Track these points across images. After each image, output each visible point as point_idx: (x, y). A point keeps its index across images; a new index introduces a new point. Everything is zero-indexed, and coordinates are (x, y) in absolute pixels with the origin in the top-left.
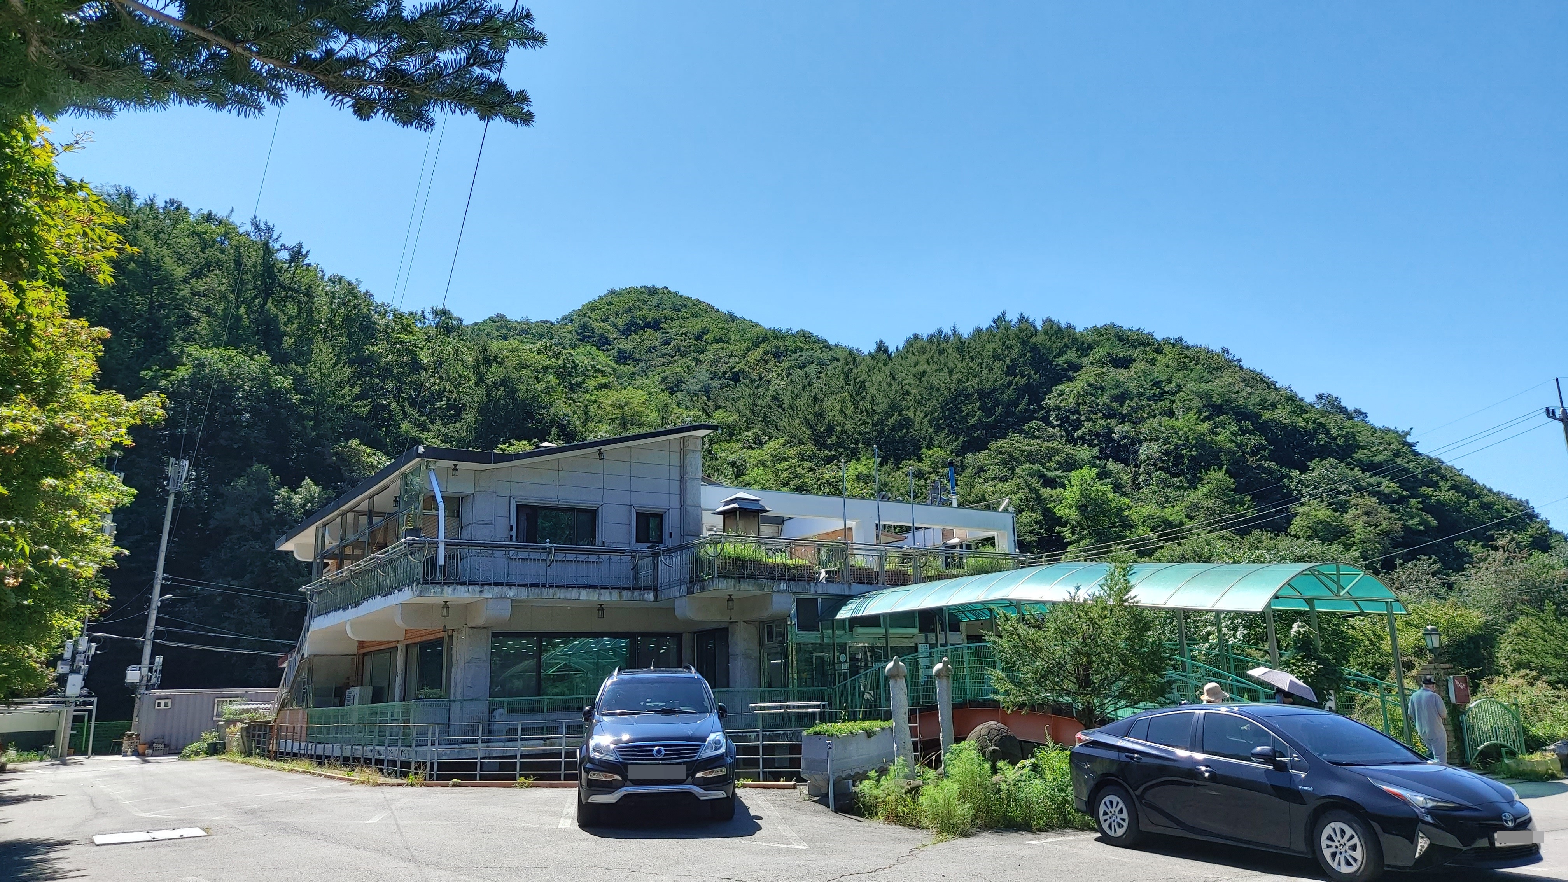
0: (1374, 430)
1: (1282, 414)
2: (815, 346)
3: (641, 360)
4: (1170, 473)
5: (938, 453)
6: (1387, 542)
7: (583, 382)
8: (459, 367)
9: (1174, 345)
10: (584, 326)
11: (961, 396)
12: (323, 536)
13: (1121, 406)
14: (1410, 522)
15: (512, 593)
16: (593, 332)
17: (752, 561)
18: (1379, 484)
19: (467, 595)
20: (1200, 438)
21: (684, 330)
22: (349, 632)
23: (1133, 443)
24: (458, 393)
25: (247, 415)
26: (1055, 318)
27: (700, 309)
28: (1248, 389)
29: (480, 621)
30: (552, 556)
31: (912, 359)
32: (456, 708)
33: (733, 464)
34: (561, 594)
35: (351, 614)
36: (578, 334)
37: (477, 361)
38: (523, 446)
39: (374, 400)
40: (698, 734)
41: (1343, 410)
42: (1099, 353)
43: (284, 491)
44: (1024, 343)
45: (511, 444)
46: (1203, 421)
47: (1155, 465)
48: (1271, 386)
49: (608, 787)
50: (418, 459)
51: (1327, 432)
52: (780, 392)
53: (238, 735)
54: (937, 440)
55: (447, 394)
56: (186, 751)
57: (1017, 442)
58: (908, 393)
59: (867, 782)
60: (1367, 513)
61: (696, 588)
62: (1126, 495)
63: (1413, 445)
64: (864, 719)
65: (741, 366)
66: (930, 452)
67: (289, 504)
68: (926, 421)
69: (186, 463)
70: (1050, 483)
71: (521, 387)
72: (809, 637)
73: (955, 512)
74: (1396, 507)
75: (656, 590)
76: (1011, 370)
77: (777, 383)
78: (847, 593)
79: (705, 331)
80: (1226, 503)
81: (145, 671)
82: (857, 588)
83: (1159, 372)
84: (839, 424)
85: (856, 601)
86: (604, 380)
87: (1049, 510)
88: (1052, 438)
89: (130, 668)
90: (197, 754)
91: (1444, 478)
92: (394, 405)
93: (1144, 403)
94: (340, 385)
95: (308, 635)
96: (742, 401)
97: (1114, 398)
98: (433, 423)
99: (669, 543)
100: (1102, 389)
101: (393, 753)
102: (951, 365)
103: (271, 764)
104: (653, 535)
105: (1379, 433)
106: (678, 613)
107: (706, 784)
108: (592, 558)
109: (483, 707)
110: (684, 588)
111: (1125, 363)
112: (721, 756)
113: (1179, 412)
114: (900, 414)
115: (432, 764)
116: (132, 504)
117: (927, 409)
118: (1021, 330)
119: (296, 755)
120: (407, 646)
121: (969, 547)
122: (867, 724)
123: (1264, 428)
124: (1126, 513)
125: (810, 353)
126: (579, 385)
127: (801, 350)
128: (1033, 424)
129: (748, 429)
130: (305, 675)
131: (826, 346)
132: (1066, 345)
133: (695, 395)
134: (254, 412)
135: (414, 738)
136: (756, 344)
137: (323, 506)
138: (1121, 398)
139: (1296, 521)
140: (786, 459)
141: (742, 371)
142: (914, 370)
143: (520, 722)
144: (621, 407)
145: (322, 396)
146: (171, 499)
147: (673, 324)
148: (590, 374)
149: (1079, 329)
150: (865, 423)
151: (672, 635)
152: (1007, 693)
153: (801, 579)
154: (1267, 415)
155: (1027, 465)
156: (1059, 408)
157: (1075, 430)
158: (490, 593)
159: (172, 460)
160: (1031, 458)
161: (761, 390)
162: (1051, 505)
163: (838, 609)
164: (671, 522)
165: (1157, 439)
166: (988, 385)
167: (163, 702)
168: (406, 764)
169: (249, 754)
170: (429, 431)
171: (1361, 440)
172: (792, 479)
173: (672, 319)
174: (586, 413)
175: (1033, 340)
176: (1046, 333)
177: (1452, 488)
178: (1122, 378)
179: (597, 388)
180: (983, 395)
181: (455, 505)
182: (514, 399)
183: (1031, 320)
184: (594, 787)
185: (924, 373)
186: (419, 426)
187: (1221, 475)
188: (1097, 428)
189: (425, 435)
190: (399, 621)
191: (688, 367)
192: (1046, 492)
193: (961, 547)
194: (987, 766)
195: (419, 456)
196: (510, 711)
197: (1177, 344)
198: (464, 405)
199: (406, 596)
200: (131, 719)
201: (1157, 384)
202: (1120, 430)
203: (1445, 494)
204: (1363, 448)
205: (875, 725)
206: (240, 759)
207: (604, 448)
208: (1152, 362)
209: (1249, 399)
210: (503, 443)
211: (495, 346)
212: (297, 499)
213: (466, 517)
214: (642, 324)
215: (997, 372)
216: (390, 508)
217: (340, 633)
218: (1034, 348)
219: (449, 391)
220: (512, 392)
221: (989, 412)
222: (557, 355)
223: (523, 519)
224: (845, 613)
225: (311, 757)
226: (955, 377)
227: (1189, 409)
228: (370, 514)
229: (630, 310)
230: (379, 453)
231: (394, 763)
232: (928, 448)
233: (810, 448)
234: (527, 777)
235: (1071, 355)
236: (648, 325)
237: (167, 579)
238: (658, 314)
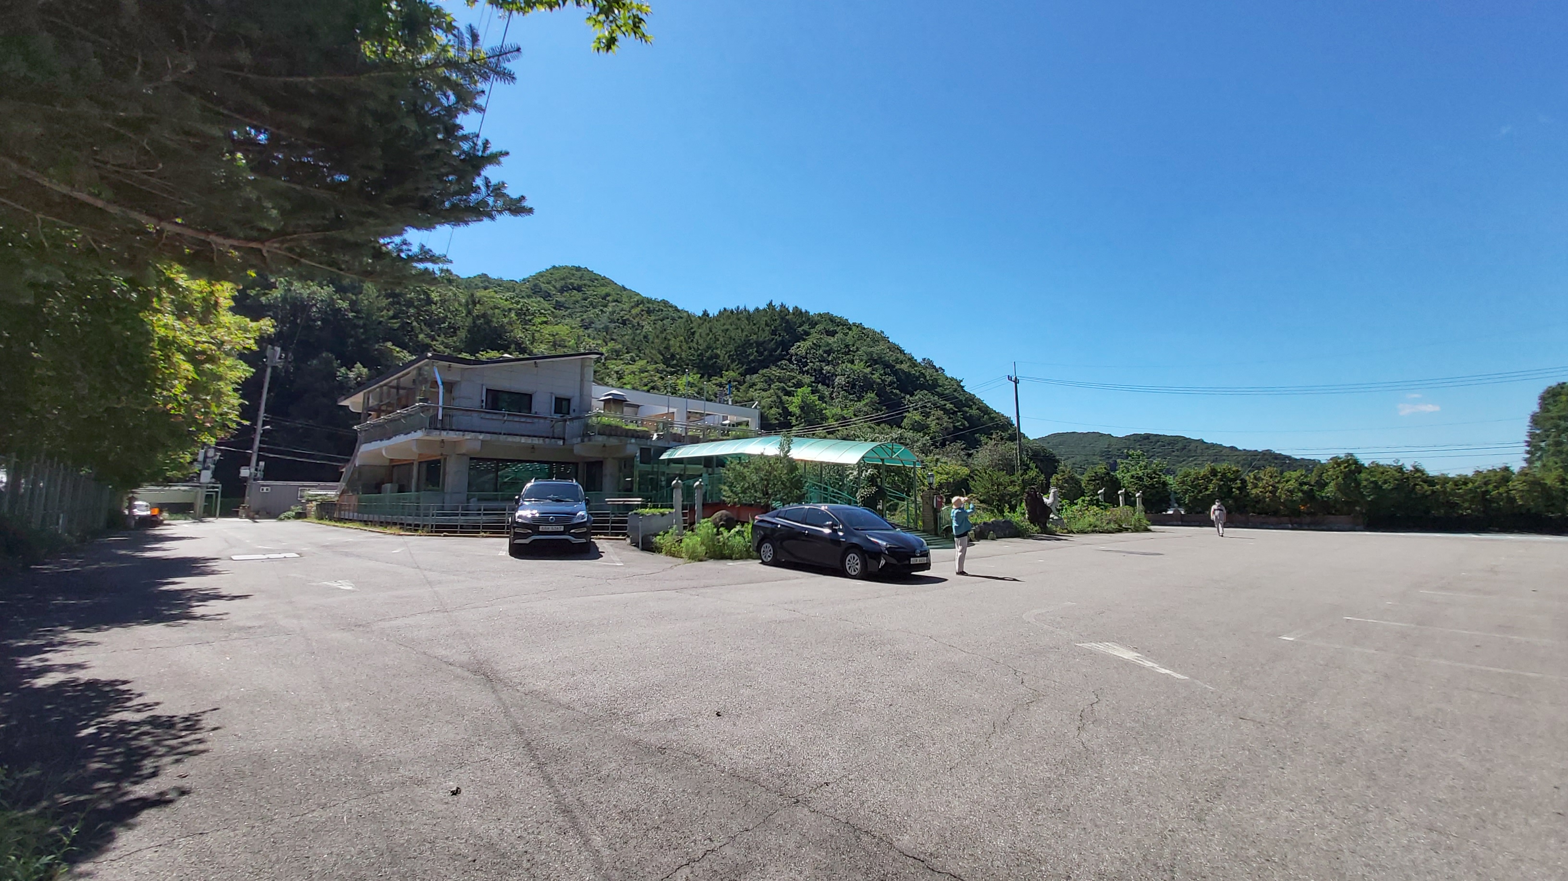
0: (947, 378)
1: (905, 367)
2: (670, 309)
3: (569, 308)
4: (849, 393)
5: (732, 374)
6: (945, 433)
7: (532, 319)
8: (456, 305)
9: (857, 327)
10: (535, 285)
11: (747, 344)
12: (368, 399)
13: (829, 355)
14: (957, 424)
15: (481, 437)
16: (541, 289)
17: (617, 427)
18: (945, 405)
19: (455, 436)
20: (865, 376)
21: (595, 293)
22: (384, 453)
23: (832, 376)
24: (455, 320)
25: (319, 323)
26: (799, 307)
27: (605, 282)
28: (891, 353)
29: (463, 451)
30: (505, 418)
31: (722, 321)
32: (447, 497)
33: (617, 372)
34: (510, 439)
35: (386, 443)
36: (532, 289)
37: (467, 302)
38: (494, 354)
39: (402, 320)
40: (574, 511)
41: (934, 367)
42: (819, 327)
43: (343, 370)
44: (782, 318)
45: (487, 352)
46: (867, 367)
47: (842, 388)
48: (902, 352)
49: (526, 536)
50: (427, 360)
51: (925, 377)
52: (649, 333)
53: (315, 508)
54: (732, 366)
55: (449, 320)
56: (282, 516)
57: (775, 371)
58: (718, 340)
59: (658, 537)
60: (938, 419)
61: (586, 439)
62: (826, 402)
63: (963, 387)
64: (661, 508)
65: (627, 317)
66: (727, 373)
67: (346, 377)
68: (726, 356)
69: (278, 349)
70: (789, 394)
71: (495, 320)
72: (647, 467)
73: (730, 407)
74: (951, 416)
75: (564, 439)
76: (774, 333)
77: (648, 328)
78: (667, 446)
79: (608, 295)
80: (873, 409)
81: (253, 470)
82: (674, 443)
83: (849, 340)
84: (678, 354)
85: (671, 450)
86: (545, 319)
87: (787, 408)
88: (792, 370)
89: (243, 468)
90: (289, 518)
91: (974, 403)
92: (415, 324)
93: (840, 355)
94: (380, 310)
95: (359, 453)
96: (627, 337)
97: (825, 352)
98: (439, 336)
99: (573, 415)
100: (820, 346)
101: (410, 520)
102: (743, 327)
103: (336, 524)
104: (565, 410)
105: (949, 380)
106: (575, 451)
107: (575, 535)
108: (529, 420)
109: (465, 497)
110: (579, 439)
111: (832, 334)
112: (585, 522)
113: (856, 362)
114: (712, 351)
115: (432, 525)
116: (252, 377)
117: (728, 349)
118: (781, 311)
119: (351, 521)
120: (420, 463)
121: (733, 425)
122: (662, 510)
123: (895, 373)
124: (824, 412)
125: (668, 313)
126: (530, 321)
127: (662, 310)
128: (783, 362)
129: (628, 353)
130: (356, 476)
131: (676, 309)
132: (804, 322)
133: (600, 331)
134: (323, 320)
135: (422, 512)
136: (637, 305)
137: (368, 380)
138: (828, 352)
139: (905, 420)
140: (647, 372)
141: (628, 319)
142: (723, 328)
143: (483, 505)
144: (553, 335)
145: (369, 315)
146: (269, 370)
147: (589, 289)
148: (537, 315)
149: (811, 313)
150: (692, 355)
151: (573, 463)
152: (729, 497)
153: (643, 437)
154: (898, 366)
155: (777, 384)
156: (797, 355)
157: (804, 367)
158: (469, 436)
159: (270, 346)
160: (780, 380)
161: (638, 332)
162: (787, 405)
163: (661, 454)
164: (574, 405)
165: (845, 375)
166: (761, 339)
167: (265, 488)
168: (418, 526)
169: (322, 519)
170: (437, 341)
171: (940, 382)
172: (650, 383)
173: (589, 286)
174: (533, 337)
175: (787, 317)
176: (794, 314)
177: (978, 409)
178: (830, 342)
179: (541, 324)
180: (759, 344)
181: (449, 387)
182: (490, 326)
183: (787, 306)
184: (517, 535)
185: (727, 330)
186: (430, 337)
187: (873, 395)
188: (815, 367)
189: (434, 343)
190: (414, 449)
191: (597, 314)
192: (785, 398)
193: (729, 426)
194: (715, 530)
195: (428, 358)
196: (479, 500)
197: (859, 326)
198: (459, 327)
199: (419, 435)
200: (244, 496)
201: (847, 346)
202: (827, 368)
203: (974, 412)
204: (940, 386)
205: (666, 511)
206: (317, 521)
207: (537, 361)
208: (846, 334)
209: (890, 357)
210: (482, 351)
211: (479, 293)
212: (352, 375)
213: (455, 393)
214: (571, 287)
215: (767, 333)
216: (411, 385)
217: (378, 454)
218: (787, 322)
219: (450, 318)
220: (488, 322)
221: (761, 354)
222: (518, 303)
223: (490, 396)
224: (664, 456)
225: (361, 521)
226: (745, 333)
227: (862, 360)
228: (398, 388)
229: (563, 279)
230: (405, 351)
231: (410, 525)
232: (727, 371)
233: (661, 366)
234: (485, 532)
235: (806, 327)
236: (574, 289)
237: (266, 417)
238: (580, 283)
